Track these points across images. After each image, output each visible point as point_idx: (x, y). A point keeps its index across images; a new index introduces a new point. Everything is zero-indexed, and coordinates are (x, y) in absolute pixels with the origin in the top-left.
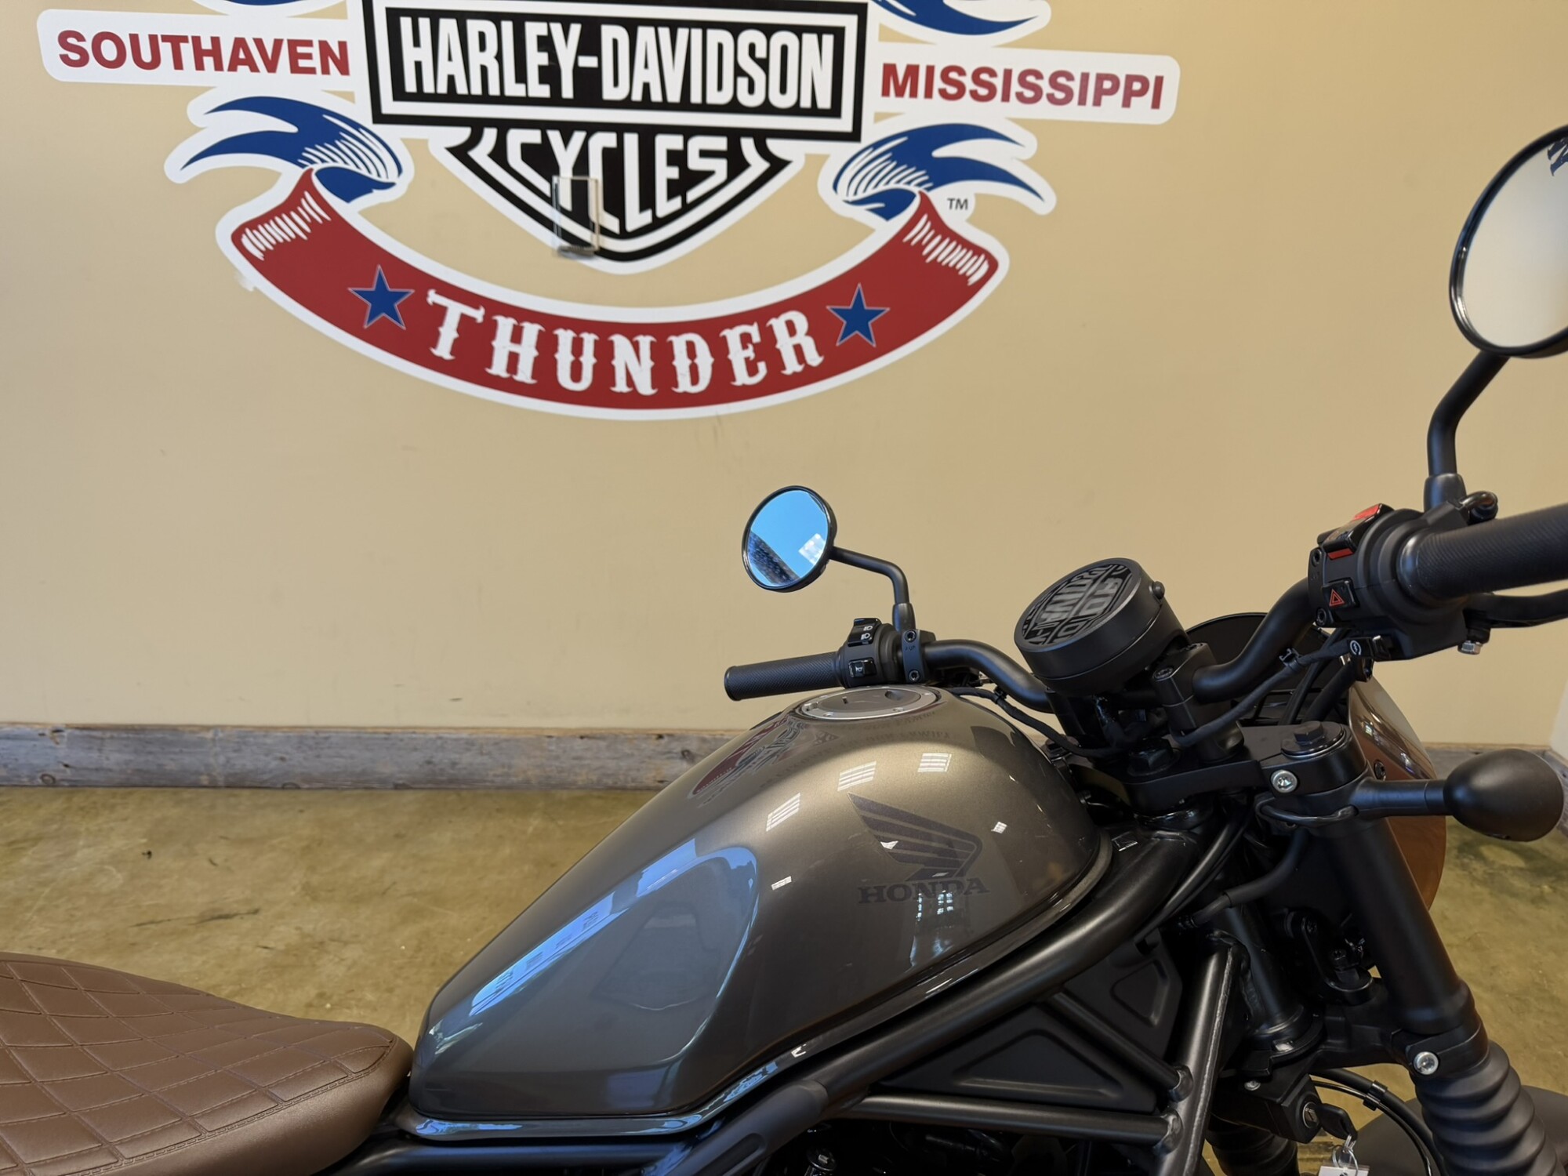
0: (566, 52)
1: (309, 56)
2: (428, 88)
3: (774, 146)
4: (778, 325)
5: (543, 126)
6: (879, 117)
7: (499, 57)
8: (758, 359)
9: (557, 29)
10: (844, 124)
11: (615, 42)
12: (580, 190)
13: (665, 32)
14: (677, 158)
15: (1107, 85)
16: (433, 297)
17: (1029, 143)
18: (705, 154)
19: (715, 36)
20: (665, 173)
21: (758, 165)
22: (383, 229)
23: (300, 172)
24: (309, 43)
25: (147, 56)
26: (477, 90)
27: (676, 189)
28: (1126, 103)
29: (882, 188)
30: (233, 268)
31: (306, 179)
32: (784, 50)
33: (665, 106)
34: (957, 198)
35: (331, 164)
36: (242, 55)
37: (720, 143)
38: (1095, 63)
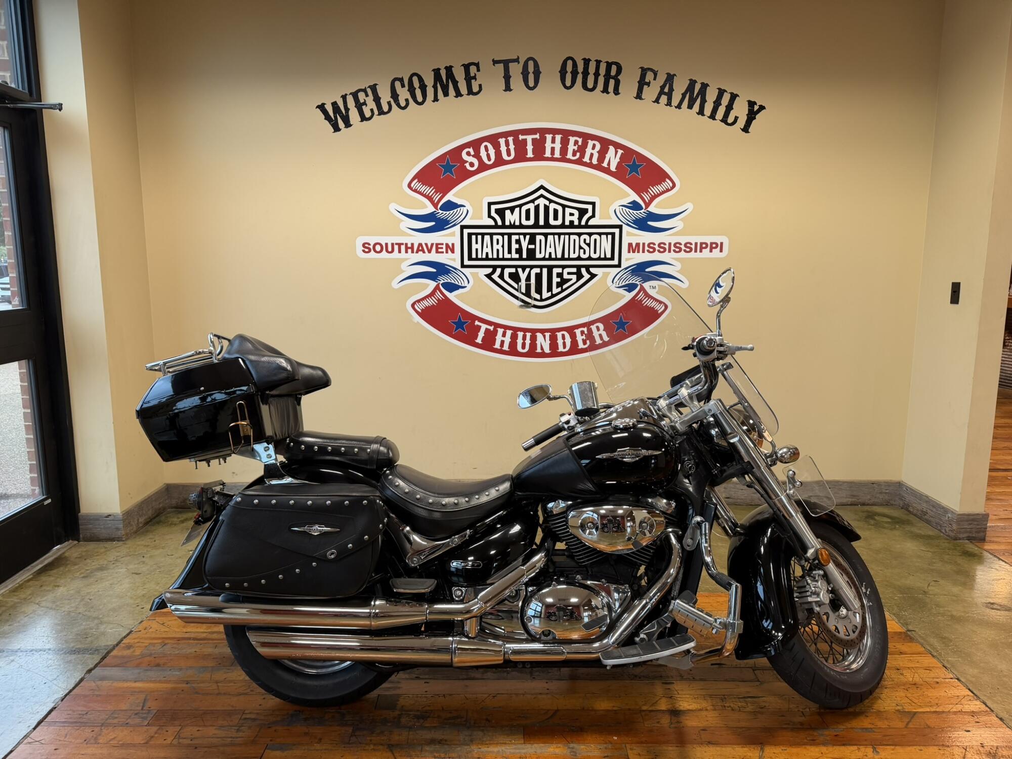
0: (525, 244)
1: (442, 248)
2: (480, 256)
4: (593, 328)
5: (516, 267)
6: (627, 260)
7: (503, 246)
8: (587, 339)
9: (522, 237)
10: (616, 262)
11: (540, 240)
12: (528, 287)
13: (556, 237)
14: (560, 275)
15: (704, 246)
16: (477, 323)
17: (678, 266)
18: (569, 273)
20: (556, 280)
21: (587, 276)
22: (461, 301)
23: (436, 284)
24: (442, 244)
25: (390, 249)
27: (559, 285)
28: (711, 251)
29: (627, 283)
30: (411, 316)
31: (438, 285)
32: (595, 240)
33: (556, 259)
34: (653, 285)
35: (446, 281)
36: (420, 248)
37: (574, 270)
38: (699, 239)
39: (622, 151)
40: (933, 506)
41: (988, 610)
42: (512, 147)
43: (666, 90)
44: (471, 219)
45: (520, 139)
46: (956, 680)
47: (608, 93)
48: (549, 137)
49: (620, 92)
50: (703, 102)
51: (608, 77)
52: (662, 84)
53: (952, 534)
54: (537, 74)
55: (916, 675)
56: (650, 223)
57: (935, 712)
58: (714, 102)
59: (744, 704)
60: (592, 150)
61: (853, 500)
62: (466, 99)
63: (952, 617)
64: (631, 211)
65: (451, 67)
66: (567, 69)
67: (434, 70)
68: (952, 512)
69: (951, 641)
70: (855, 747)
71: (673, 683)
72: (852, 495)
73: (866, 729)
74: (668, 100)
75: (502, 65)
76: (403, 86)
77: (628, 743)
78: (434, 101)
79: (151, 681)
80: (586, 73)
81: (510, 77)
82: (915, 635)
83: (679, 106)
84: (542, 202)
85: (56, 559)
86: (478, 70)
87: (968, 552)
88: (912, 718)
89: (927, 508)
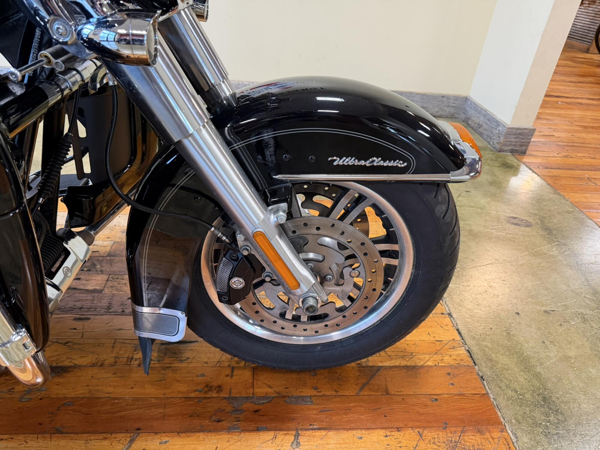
40: (489, 120)
41: (508, 225)
53: (498, 147)
68: (504, 125)
73: (303, 398)
87: (507, 163)
88: (373, 376)
89: (483, 121)
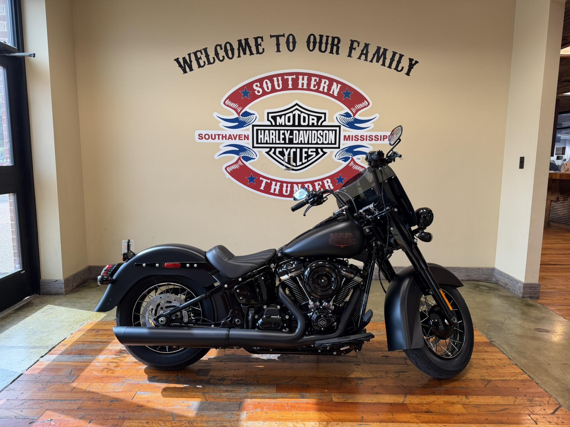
0: (287, 136)
1: (242, 137)
2: (263, 142)
3: (324, 150)
4: (325, 181)
5: (283, 148)
6: (343, 144)
7: (275, 136)
8: (321, 188)
9: (286, 131)
10: (337, 146)
11: (296, 133)
12: (289, 159)
13: (305, 132)
14: (306, 153)
15: (385, 137)
16: (261, 178)
17: (371, 148)
18: (311, 152)
19: (313, 132)
20: (304, 155)
21: (321, 153)
22: (253, 166)
23: (238, 157)
24: (242, 135)
25: (213, 138)
26: (271, 142)
27: (306, 158)
29: (344, 156)
30: (225, 174)
31: (240, 157)
32: (326, 134)
33: (305, 144)
34: (358, 158)
35: (244, 155)
36: (230, 137)
37: (314, 150)
38: (383, 134)
39: (341, 85)
40: (511, 280)
41: (536, 332)
42: (280, 82)
43: (365, 52)
44: (258, 121)
45: (285, 78)
46: (515, 365)
47: (333, 53)
48: (301, 77)
49: (339, 53)
50: (385, 59)
51: (333, 45)
52: (362, 49)
53: (521, 295)
54: (294, 43)
55: (493, 362)
56: (356, 124)
57: (502, 380)
58: (391, 59)
59: (398, 375)
60: (325, 84)
61: (468, 278)
62: (256, 56)
63: (516, 335)
64: (345, 118)
65: (248, 39)
66: (311, 41)
67: (238, 40)
68: (521, 282)
69: (514, 346)
70: (457, 396)
71: (360, 365)
72: (468, 275)
73: (463, 387)
74: (366, 57)
75: (275, 38)
76: (221, 49)
77: (333, 393)
78: (238, 57)
79: (76, 362)
80: (321, 43)
81: (280, 44)
82: (495, 343)
83: (371, 61)
84: (297, 113)
85: (27, 303)
86: (262, 41)
87: (529, 304)
88: (489, 382)
89: (508, 282)
